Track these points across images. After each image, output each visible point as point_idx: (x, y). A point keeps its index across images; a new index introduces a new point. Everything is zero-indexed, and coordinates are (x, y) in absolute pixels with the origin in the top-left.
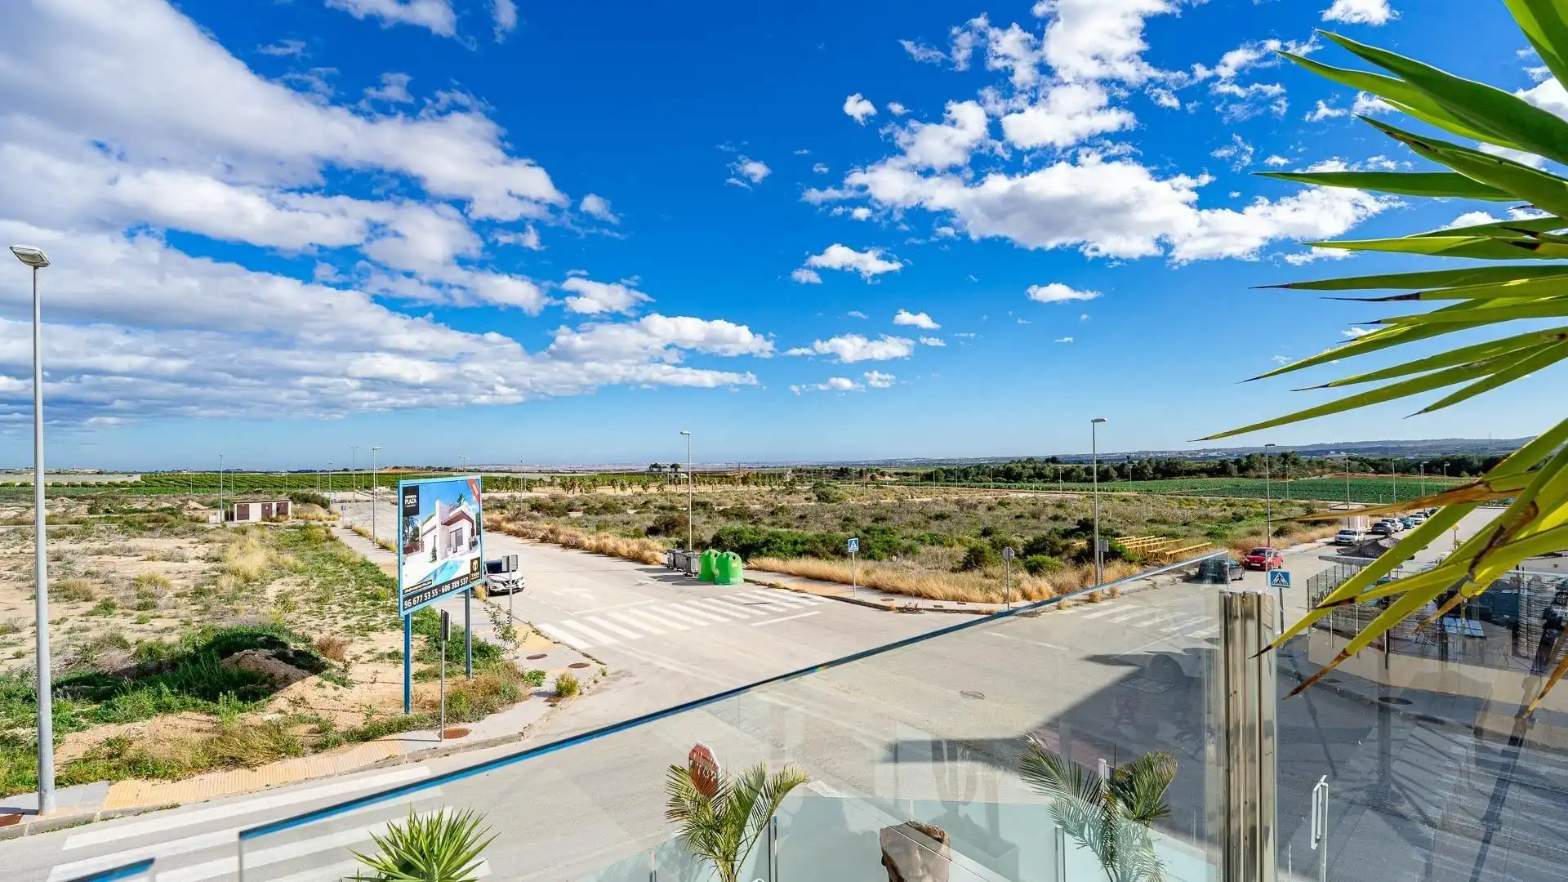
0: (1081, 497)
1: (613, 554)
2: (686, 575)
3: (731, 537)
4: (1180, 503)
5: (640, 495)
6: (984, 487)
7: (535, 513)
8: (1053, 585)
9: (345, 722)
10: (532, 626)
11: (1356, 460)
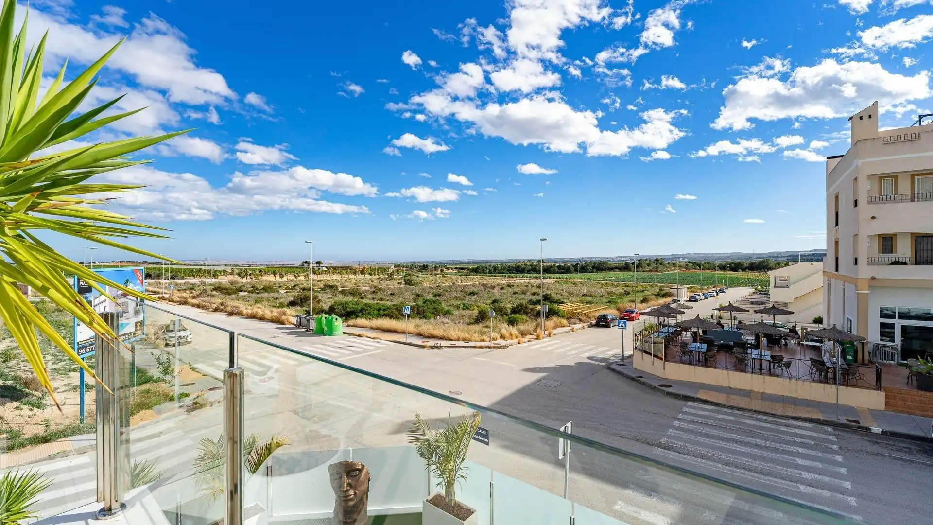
0: (553, 282)
1: (261, 319)
2: (307, 331)
3: (340, 307)
4: (602, 285)
5: (292, 280)
6: (503, 276)
7: (214, 293)
8: (519, 330)
9: (30, 431)
10: (190, 365)
11: (691, 263)
